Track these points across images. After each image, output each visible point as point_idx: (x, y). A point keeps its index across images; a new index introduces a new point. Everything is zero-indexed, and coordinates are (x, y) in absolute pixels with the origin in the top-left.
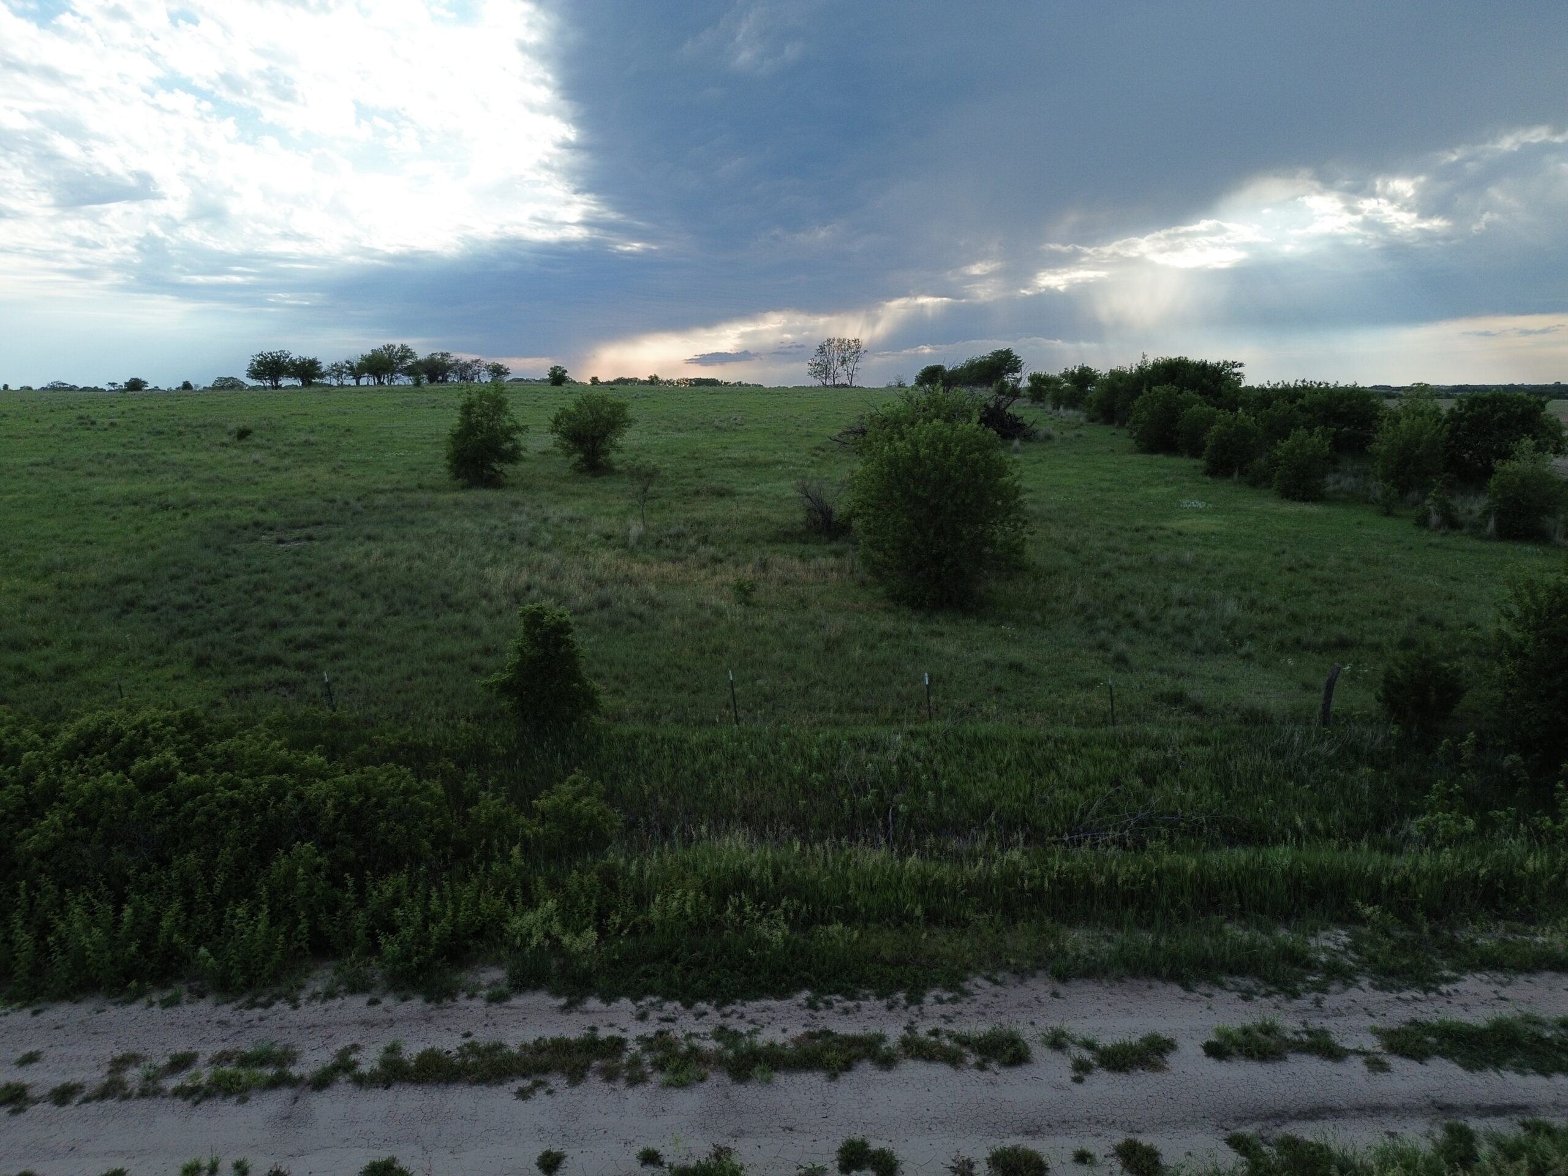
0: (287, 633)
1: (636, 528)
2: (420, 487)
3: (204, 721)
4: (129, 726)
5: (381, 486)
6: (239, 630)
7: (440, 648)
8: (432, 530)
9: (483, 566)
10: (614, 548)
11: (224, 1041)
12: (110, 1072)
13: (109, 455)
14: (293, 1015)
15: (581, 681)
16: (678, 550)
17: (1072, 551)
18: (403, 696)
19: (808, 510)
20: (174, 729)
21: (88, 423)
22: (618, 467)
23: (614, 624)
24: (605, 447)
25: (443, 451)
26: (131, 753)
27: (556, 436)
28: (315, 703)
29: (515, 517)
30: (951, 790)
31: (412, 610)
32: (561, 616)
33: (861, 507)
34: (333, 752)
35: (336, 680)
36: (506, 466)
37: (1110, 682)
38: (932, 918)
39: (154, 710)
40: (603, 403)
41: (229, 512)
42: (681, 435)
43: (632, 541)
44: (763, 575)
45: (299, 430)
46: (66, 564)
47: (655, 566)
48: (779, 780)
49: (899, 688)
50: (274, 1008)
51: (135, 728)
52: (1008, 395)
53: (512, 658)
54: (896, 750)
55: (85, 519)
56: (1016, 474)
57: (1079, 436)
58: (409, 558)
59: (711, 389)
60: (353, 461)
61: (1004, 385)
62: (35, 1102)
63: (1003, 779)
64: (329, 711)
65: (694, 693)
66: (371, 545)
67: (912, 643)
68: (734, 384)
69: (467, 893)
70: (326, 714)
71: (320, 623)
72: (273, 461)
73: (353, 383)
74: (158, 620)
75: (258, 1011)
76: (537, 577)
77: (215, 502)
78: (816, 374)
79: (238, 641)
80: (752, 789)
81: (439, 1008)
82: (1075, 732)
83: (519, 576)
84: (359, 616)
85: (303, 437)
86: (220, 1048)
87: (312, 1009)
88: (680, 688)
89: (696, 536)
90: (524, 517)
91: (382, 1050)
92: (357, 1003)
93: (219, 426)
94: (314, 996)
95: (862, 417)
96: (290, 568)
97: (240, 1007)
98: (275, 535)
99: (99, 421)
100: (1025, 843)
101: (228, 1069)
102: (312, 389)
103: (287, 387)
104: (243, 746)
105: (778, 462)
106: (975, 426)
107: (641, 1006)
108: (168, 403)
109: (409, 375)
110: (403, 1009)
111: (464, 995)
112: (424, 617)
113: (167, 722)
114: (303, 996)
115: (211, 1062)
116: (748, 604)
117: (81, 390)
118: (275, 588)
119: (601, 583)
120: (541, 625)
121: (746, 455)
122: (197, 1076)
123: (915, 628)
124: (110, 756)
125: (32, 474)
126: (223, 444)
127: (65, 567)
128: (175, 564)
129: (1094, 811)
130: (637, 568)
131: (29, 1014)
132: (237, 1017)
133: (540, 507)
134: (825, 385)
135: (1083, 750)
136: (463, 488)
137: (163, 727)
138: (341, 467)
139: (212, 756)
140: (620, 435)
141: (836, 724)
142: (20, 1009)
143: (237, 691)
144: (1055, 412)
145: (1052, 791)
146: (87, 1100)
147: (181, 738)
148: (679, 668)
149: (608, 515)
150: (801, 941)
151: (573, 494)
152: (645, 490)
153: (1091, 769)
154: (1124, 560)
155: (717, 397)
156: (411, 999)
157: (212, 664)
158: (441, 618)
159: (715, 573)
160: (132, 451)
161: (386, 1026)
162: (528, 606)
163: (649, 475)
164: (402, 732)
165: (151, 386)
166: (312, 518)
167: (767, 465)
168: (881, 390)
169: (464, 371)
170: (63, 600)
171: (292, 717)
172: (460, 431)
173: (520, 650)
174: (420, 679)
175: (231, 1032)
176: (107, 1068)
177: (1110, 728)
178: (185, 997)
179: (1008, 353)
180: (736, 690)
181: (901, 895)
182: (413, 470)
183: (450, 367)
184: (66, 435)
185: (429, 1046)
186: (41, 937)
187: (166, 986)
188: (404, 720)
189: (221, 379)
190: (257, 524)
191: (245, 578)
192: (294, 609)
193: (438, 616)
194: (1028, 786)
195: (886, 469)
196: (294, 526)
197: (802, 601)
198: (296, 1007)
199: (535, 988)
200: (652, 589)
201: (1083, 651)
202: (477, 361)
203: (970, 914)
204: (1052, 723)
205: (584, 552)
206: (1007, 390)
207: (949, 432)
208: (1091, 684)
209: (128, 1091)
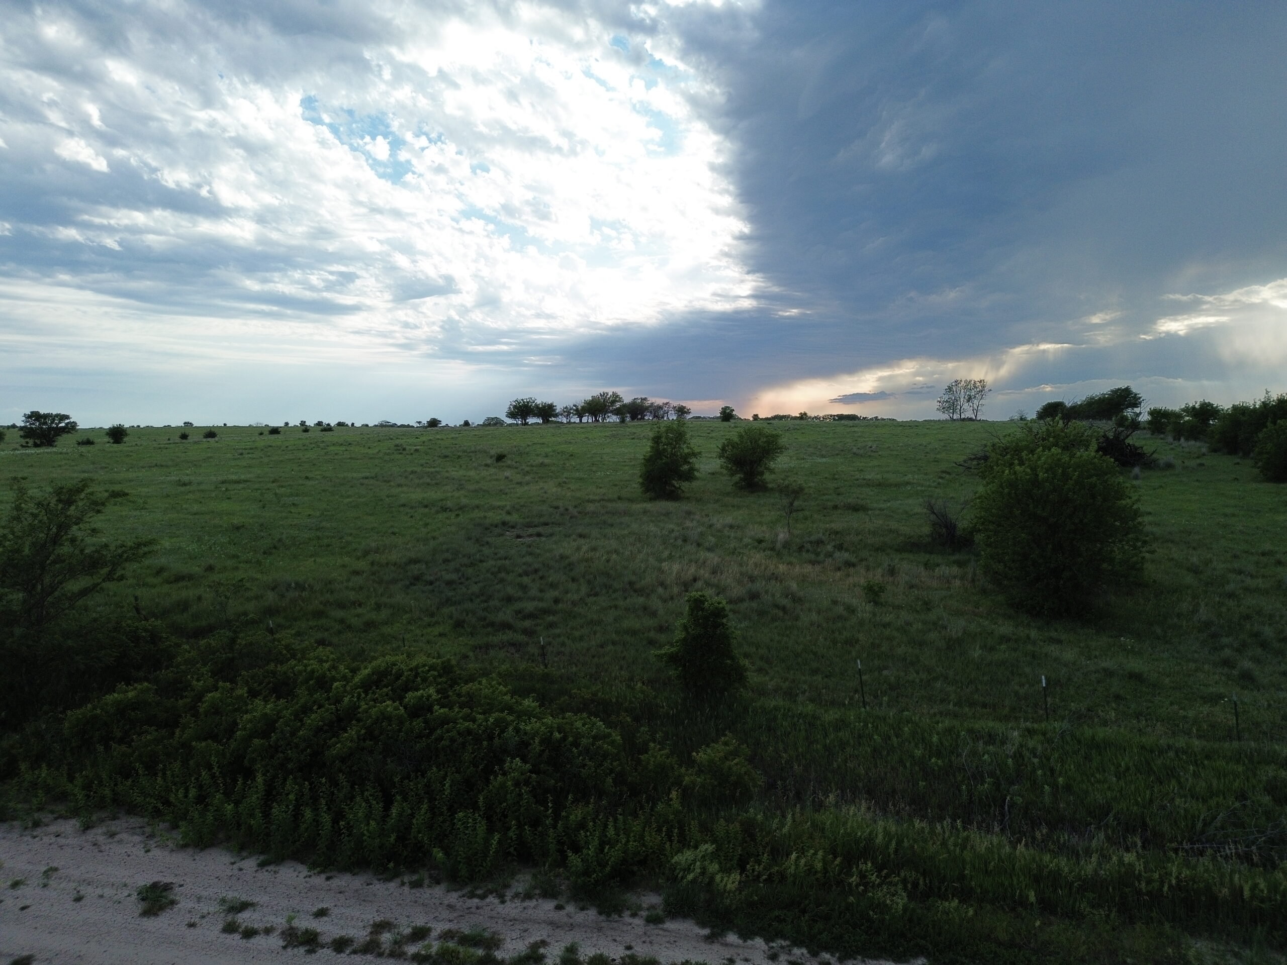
0: (518, 606)
1: (782, 535)
2: (619, 498)
3: (456, 669)
4: (408, 668)
5: (591, 497)
6: (486, 601)
7: (626, 624)
8: (626, 532)
9: (660, 560)
10: (764, 551)
11: (450, 921)
12: (371, 933)
13: (413, 472)
14: (500, 908)
15: (732, 658)
16: (818, 554)
17: (1195, 571)
18: (596, 659)
19: (933, 525)
20: (436, 673)
21: (399, 449)
22: (770, 486)
23: (761, 613)
24: (760, 469)
25: (638, 471)
26: (406, 689)
27: (723, 460)
28: (533, 661)
29: (688, 524)
30: (1068, 788)
31: (608, 592)
32: (719, 603)
33: (983, 524)
34: (543, 699)
35: (550, 644)
36: (683, 484)
37: (1235, 698)
38: (1047, 907)
39: (425, 658)
40: (760, 435)
41: (486, 514)
42: (824, 460)
43: (779, 545)
44: (891, 579)
45: (538, 455)
46: (378, 549)
47: (798, 567)
48: (901, 761)
49: (1017, 688)
50: (488, 900)
51: (411, 670)
52: (1127, 428)
53: (679, 635)
54: (1013, 745)
55: (392, 517)
56: (1134, 498)
57: (1202, 465)
58: (608, 553)
59: (851, 423)
60: (573, 478)
61: (1125, 418)
62: (323, 947)
63: (1122, 783)
64: (542, 667)
65: (826, 677)
66: (582, 541)
67: (1030, 647)
68: (872, 419)
69: (636, 826)
70: (540, 669)
71: (541, 600)
72: (518, 478)
73: (578, 420)
74: (433, 591)
75: (476, 901)
76: (702, 572)
77: (478, 507)
78: (944, 409)
79: (484, 610)
80: (876, 766)
81: (608, 921)
82: (1196, 743)
83: (688, 570)
84: (569, 595)
85: (540, 460)
86: (447, 926)
87: (513, 905)
88: (815, 672)
89: (833, 544)
90: (695, 523)
91: (563, 949)
92: (548, 905)
93: (485, 452)
94: (517, 895)
95: (985, 446)
96: (524, 556)
97: (463, 896)
98: (516, 532)
99: (408, 448)
100: (1144, 847)
101: (451, 945)
102: (549, 425)
103: (532, 424)
104: (481, 689)
105: (908, 483)
106: (1093, 454)
107: (772, 947)
108: (453, 435)
109: (617, 415)
110: (580, 917)
111: (628, 913)
112: (616, 599)
113: (432, 668)
114: (509, 894)
115: (440, 937)
116: (876, 603)
117: (399, 427)
118: (513, 572)
119: (752, 579)
120: (703, 610)
121: (879, 476)
122: (429, 946)
123: (1033, 633)
124: (392, 690)
125: (362, 484)
126: (487, 465)
127: (377, 551)
128: (447, 551)
129: (1218, 822)
130: (782, 568)
131: (324, 879)
132: (461, 903)
133: (707, 516)
134: (953, 420)
135: (1206, 762)
136: (651, 500)
137: (429, 671)
138: (565, 482)
139: (459, 695)
140: (773, 459)
141: (956, 716)
142: (320, 873)
143: (480, 648)
144: (1176, 443)
145: (1173, 799)
146: (355, 952)
147: (440, 680)
148: (815, 654)
149: (761, 523)
150: (919, 911)
151: (733, 506)
152: (791, 504)
153: (1215, 782)
154: (1249, 581)
155: (856, 429)
156: (587, 909)
157: (465, 626)
158: (628, 600)
159: (848, 575)
160: (428, 470)
161: (567, 929)
162: (694, 593)
163: (797, 492)
164: (594, 689)
165: (443, 424)
166: (542, 520)
167: (897, 485)
168: (1004, 423)
169: (657, 411)
170: (373, 574)
171: (516, 671)
172: (651, 456)
173: (685, 628)
174: (610, 647)
175: (455, 915)
176: (369, 930)
177: (1236, 744)
178: (427, 882)
179: (1127, 391)
180: (864, 677)
181: (1015, 882)
182: (616, 485)
183: (647, 408)
184: (387, 458)
185: (599, 952)
186: (335, 822)
187: (414, 872)
188: (596, 680)
189: (488, 419)
190: (504, 523)
191: (493, 563)
192: (524, 588)
193: (626, 598)
194: (1148, 792)
195: (1006, 490)
196: (529, 525)
197: (926, 603)
198: (503, 902)
199: (685, 916)
200: (794, 586)
201: (1206, 667)
202: (667, 404)
203: (1084, 906)
204: (1174, 733)
205: (740, 553)
206: (1127, 423)
207: (1067, 459)
208: (1214, 699)
209: (382, 950)
